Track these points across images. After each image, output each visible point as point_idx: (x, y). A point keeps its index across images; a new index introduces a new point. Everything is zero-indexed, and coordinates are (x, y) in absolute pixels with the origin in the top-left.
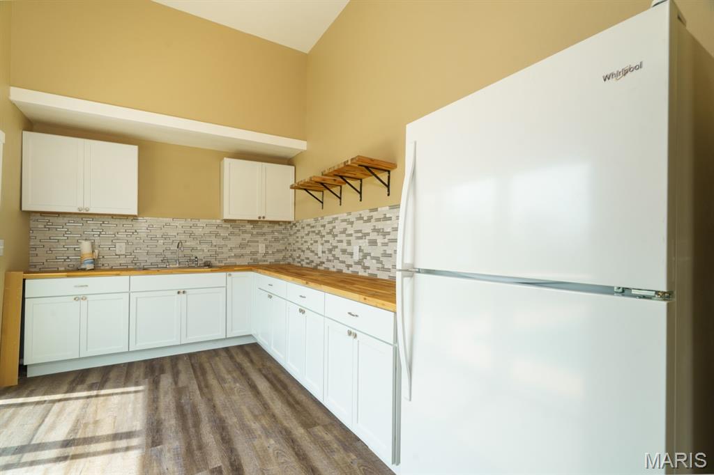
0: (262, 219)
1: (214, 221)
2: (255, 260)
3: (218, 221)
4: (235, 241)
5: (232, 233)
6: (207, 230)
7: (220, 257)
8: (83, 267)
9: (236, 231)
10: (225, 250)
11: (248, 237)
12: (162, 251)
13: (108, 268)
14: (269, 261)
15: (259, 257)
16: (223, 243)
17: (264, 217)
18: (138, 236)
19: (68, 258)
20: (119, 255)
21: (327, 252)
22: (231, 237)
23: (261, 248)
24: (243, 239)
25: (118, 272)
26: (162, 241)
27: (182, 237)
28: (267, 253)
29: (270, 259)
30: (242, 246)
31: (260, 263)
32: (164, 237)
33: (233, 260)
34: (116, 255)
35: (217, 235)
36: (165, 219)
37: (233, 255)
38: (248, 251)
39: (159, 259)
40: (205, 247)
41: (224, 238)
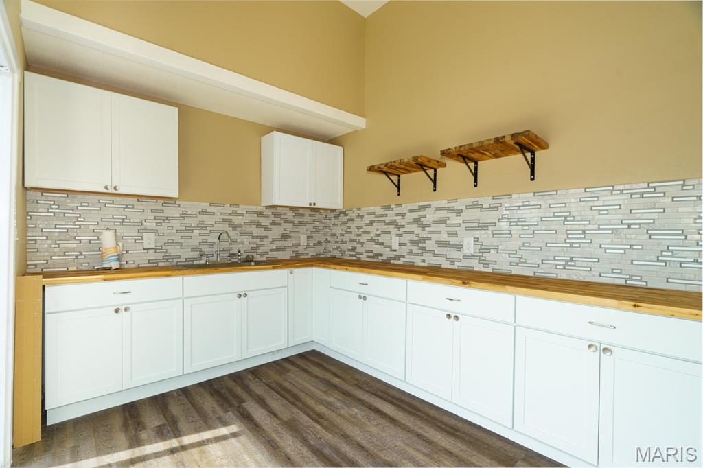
0: (312, 206)
1: (255, 207)
2: (296, 253)
3: (259, 209)
4: (276, 232)
5: (273, 223)
6: (248, 218)
7: (261, 250)
8: (106, 265)
9: (278, 220)
10: (266, 242)
11: (289, 226)
12: (198, 244)
13: (133, 266)
14: (311, 254)
15: (301, 250)
16: (264, 233)
17: (315, 204)
18: (168, 225)
19: (81, 254)
20: (147, 249)
21: (409, 244)
22: (272, 227)
23: (303, 240)
24: (285, 229)
25: (169, 273)
26: (198, 231)
27: (221, 227)
28: (308, 246)
29: (312, 253)
30: (284, 237)
31: (302, 257)
32: (201, 226)
33: (274, 254)
34: (144, 249)
35: (259, 225)
36: (201, 204)
37: (275, 248)
38: (289, 243)
39: (195, 254)
40: (246, 239)
41: (266, 228)
